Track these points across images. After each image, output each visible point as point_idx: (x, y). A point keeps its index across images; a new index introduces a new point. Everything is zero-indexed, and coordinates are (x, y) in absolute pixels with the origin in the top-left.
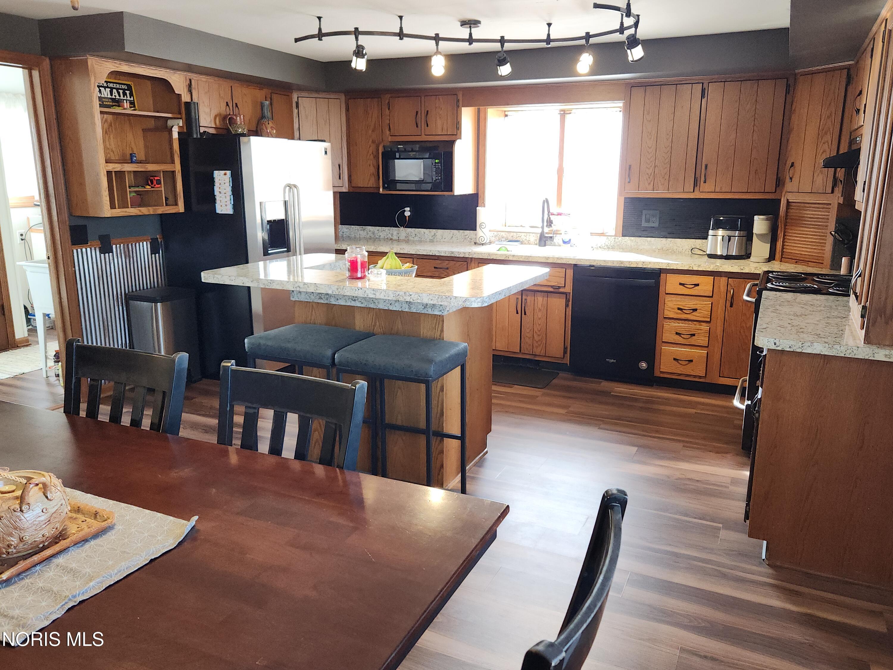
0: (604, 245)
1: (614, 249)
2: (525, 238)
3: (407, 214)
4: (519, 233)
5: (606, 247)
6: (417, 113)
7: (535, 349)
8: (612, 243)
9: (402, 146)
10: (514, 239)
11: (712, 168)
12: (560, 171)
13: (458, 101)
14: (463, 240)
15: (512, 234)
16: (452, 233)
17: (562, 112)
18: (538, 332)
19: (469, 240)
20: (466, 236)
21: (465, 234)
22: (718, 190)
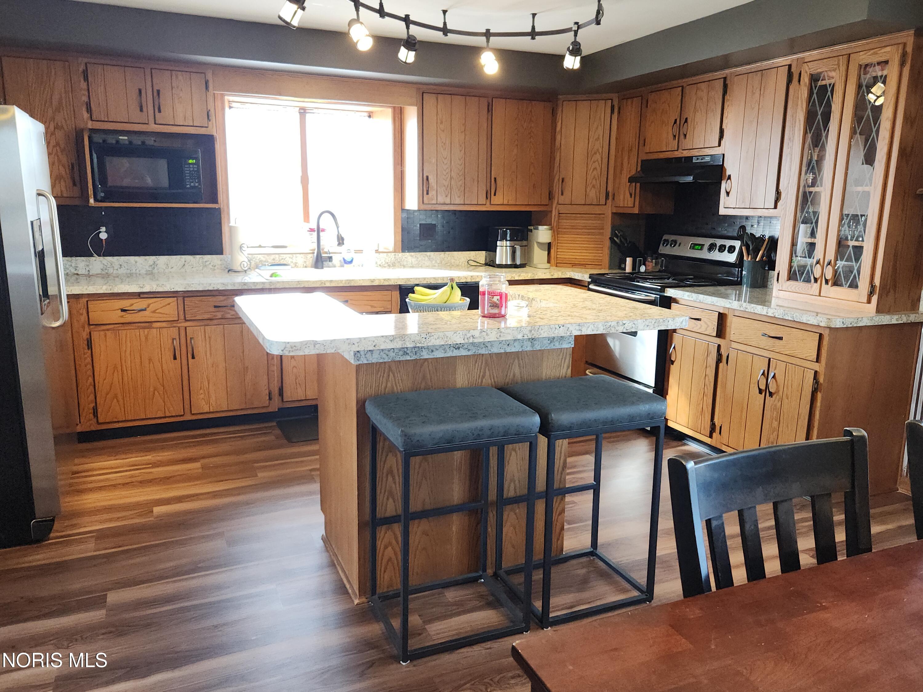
0: (384, 263)
3: (103, 236)
6: (140, 91)
8: (392, 259)
10: (277, 262)
11: (500, 182)
12: (305, 180)
13: (207, 83)
14: (201, 268)
15: (273, 257)
16: (183, 260)
17: (302, 111)
19: (211, 267)
20: (206, 262)
21: (205, 260)
22: (506, 202)
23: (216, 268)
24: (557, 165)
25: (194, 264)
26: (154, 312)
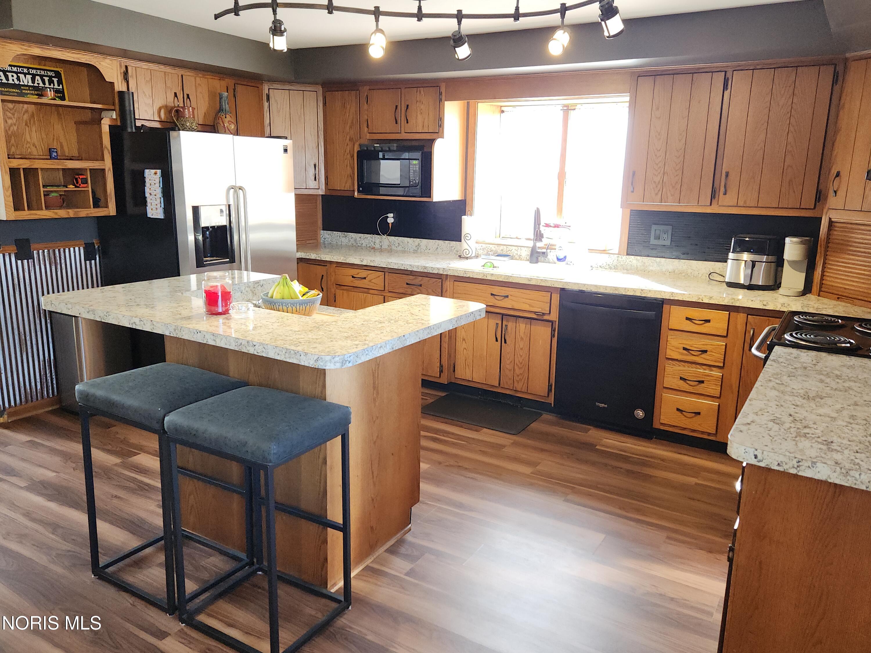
0: (605, 265)
1: (617, 269)
2: (516, 252)
3: (391, 220)
4: (509, 247)
5: (607, 267)
6: (397, 106)
7: (516, 384)
8: (615, 262)
9: (378, 145)
10: (504, 253)
11: (734, 177)
12: (562, 176)
13: (441, 94)
14: (448, 252)
15: (502, 247)
16: (437, 244)
17: (566, 108)
18: (518, 364)
19: (455, 252)
20: (452, 247)
21: (451, 245)
22: (741, 203)
25: (444, 248)
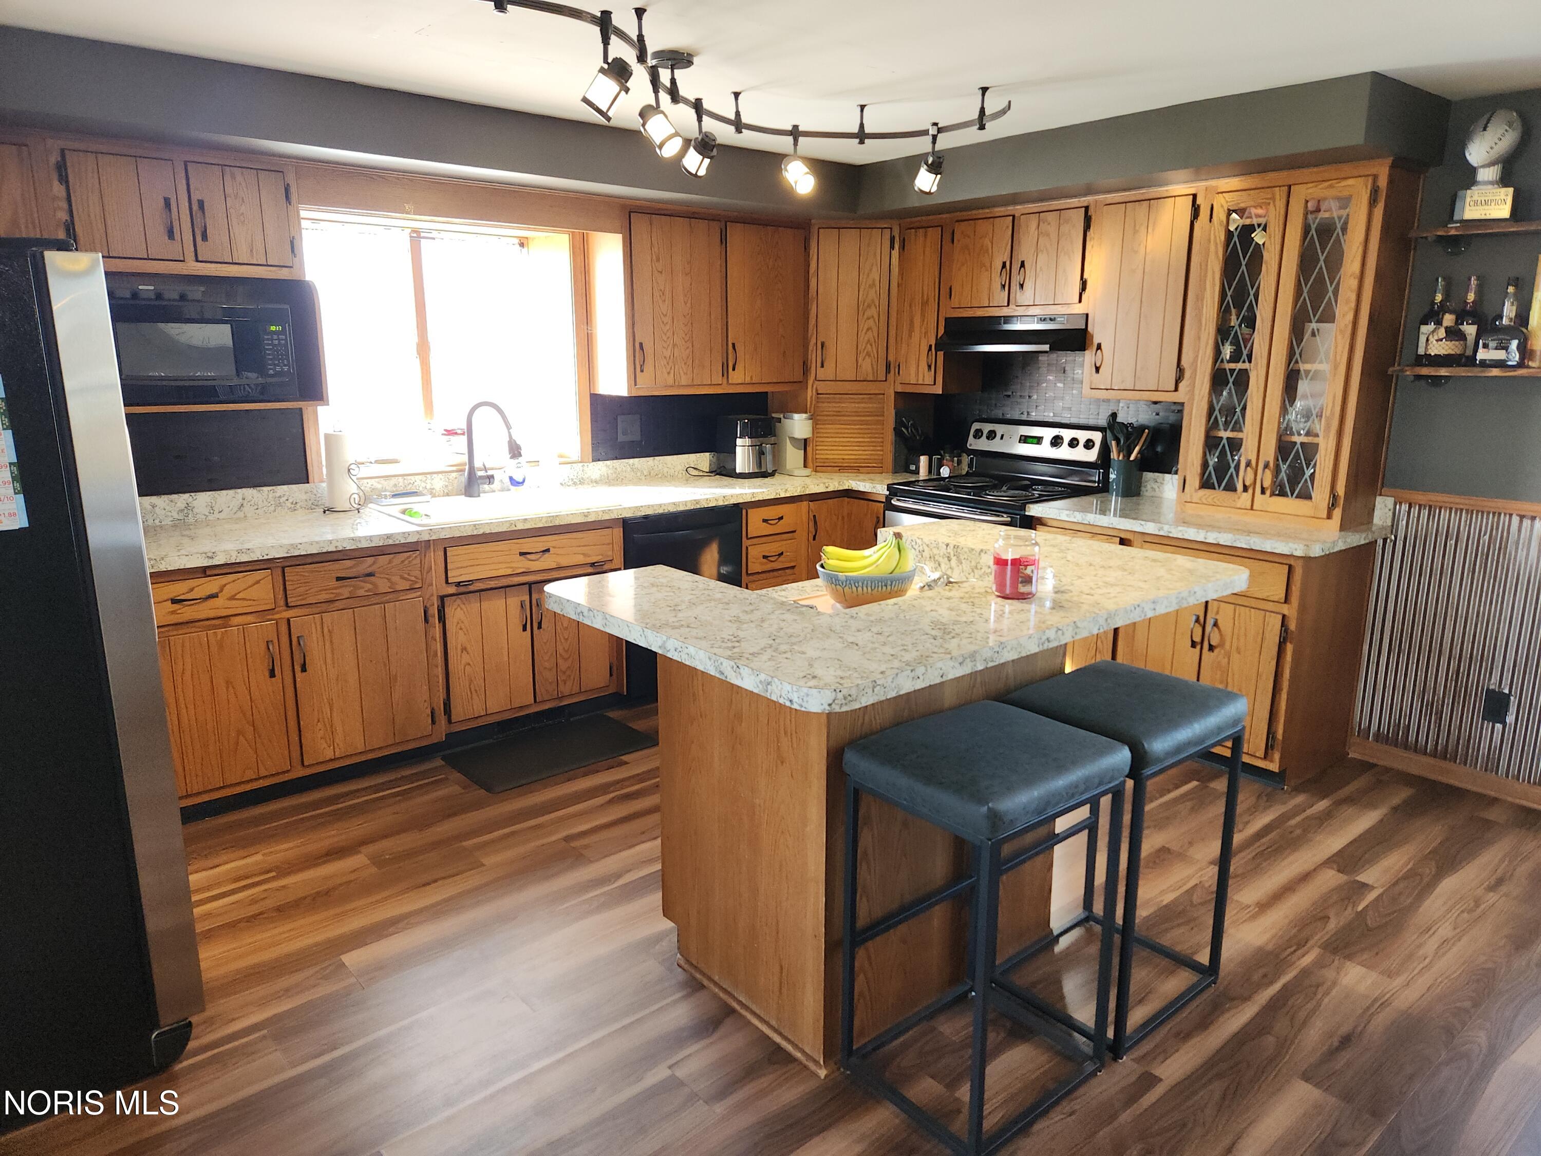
0: (567, 480)
1: (584, 483)
4: (409, 477)
7: (561, 687)
8: (579, 474)
10: (401, 490)
11: (740, 349)
12: (423, 348)
13: (288, 188)
14: (272, 508)
15: (393, 481)
17: (414, 236)
18: (564, 654)
19: (291, 506)
22: (748, 380)
23: (298, 506)
24: (812, 321)
26: (232, 598)
